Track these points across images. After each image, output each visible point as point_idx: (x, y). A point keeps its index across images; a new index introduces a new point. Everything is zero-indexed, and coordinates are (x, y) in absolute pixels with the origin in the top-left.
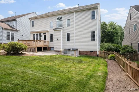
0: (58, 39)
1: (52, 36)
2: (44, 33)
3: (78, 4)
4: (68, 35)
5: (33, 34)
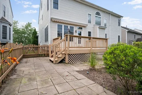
5: (57, 24)
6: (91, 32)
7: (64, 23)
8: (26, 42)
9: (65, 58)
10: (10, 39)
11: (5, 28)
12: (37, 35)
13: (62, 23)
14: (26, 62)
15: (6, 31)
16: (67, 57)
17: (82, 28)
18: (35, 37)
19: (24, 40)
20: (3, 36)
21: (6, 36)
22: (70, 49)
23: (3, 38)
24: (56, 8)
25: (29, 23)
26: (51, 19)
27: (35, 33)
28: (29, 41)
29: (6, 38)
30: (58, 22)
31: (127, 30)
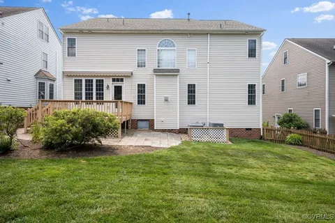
0: (166, 100)
1: (141, 88)
2: (114, 80)
4: (191, 89)
5: (74, 79)
6: (144, 85)
17: (122, 80)
31: (328, 61)
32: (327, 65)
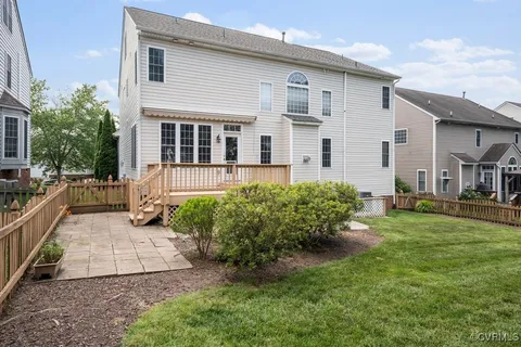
1: (266, 143)
2: (226, 128)
3: (284, 33)
4: (327, 145)
5: (160, 122)
6: (270, 137)
7: (179, 119)
8: (74, 155)
9: (162, 213)
10: (26, 157)
11: (11, 125)
12: (115, 134)
13: (174, 118)
14: (76, 223)
15: (16, 133)
16: (166, 212)
17: (238, 129)
18: (105, 141)
19: (66, 148)
20: (6, 149)
21: (16, 148)
22: (172, 194)
23: (6, 156)
24: (156, 80)
25: (85, 87)
26: (143, 111)
27: (107, 126)
28: (88, 154)
29: (15, 155)
30: (163, 117)
31: (436, 118)
32: (434, 123)
